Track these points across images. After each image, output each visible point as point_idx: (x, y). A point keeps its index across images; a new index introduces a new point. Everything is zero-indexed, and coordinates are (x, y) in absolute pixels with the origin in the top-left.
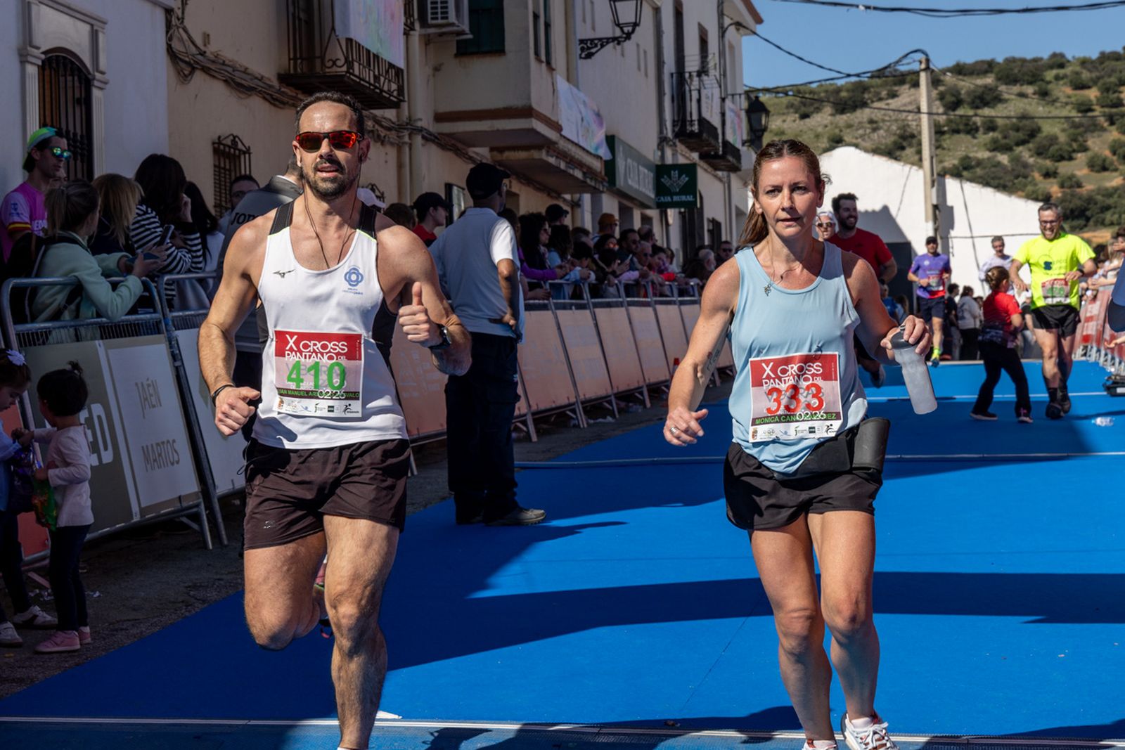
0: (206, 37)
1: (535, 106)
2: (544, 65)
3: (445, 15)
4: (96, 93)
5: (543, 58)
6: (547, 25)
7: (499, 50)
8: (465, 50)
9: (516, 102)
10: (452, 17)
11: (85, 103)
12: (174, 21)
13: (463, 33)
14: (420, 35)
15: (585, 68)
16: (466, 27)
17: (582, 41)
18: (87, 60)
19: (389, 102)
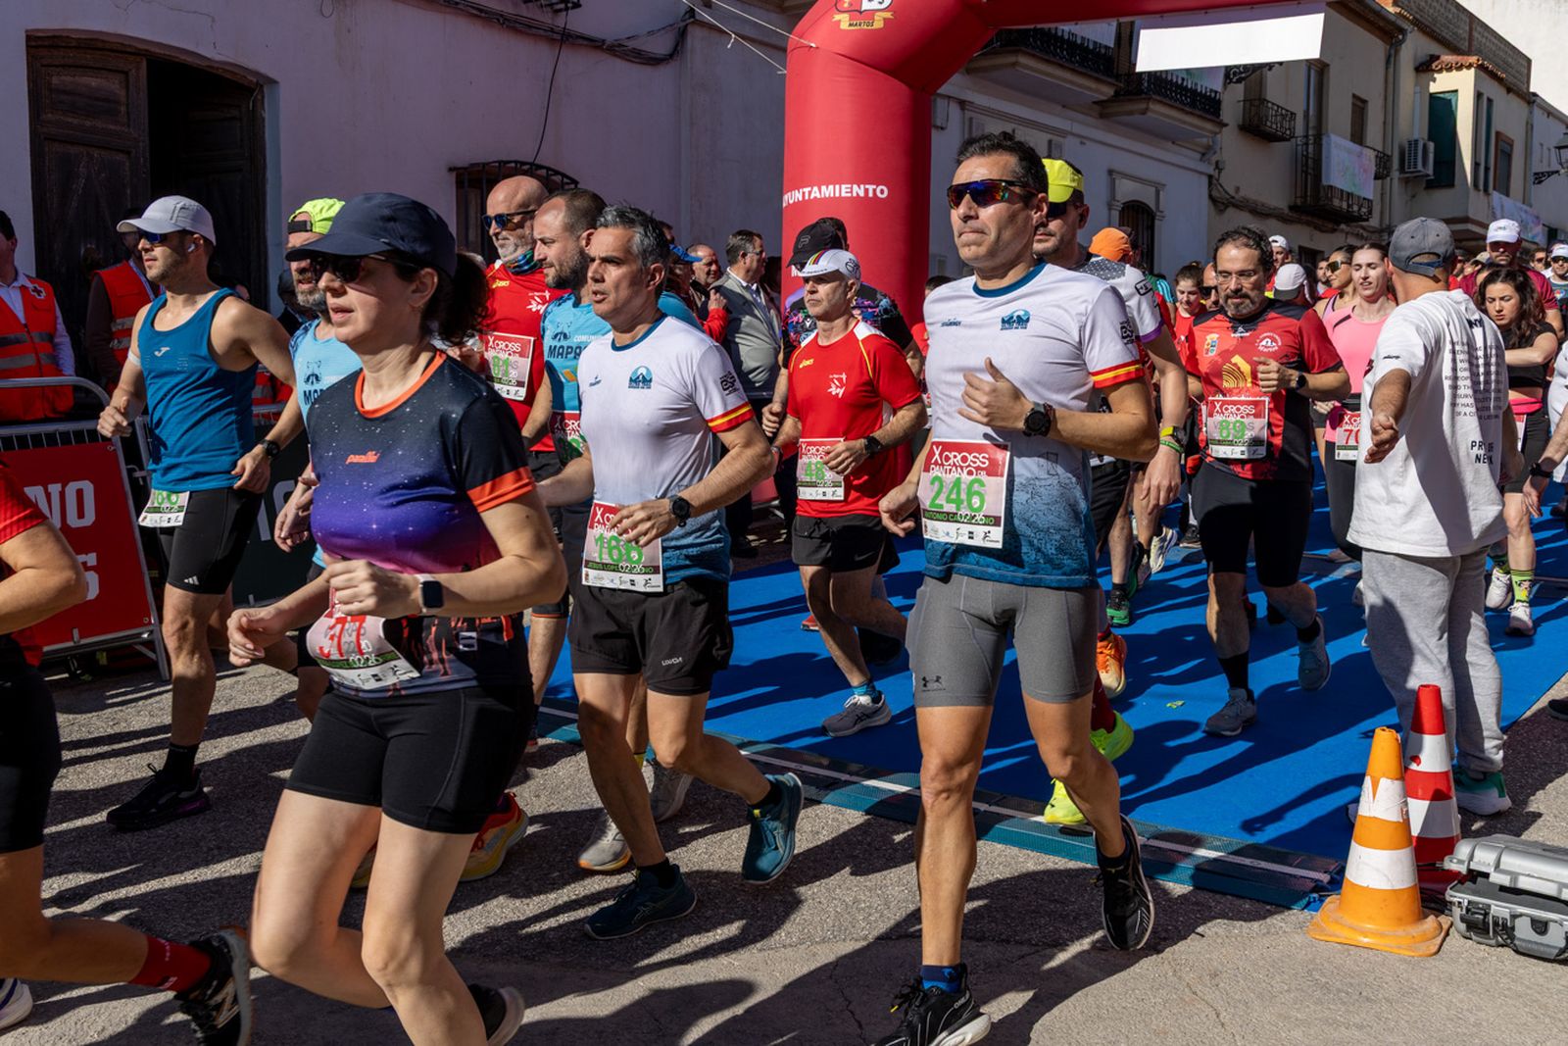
0: (1237, 189)
1: (1471, 216)
2: (1482, 192)
3: (1415, 166)
4: (1157, 222)
5: (1481, 187)
7: (1451, 185)
8: (1432, 185)
9: (1459, 214)
10: (1420, 167)
11: (1151, 228)
12: (1215, 182)
13: (1428, 175)
14: (1399, 179)
15: (1535, 189)
16: (1430, 170)
17: (1535, 174)
18: (1152, 205)
19: (1360, 218)
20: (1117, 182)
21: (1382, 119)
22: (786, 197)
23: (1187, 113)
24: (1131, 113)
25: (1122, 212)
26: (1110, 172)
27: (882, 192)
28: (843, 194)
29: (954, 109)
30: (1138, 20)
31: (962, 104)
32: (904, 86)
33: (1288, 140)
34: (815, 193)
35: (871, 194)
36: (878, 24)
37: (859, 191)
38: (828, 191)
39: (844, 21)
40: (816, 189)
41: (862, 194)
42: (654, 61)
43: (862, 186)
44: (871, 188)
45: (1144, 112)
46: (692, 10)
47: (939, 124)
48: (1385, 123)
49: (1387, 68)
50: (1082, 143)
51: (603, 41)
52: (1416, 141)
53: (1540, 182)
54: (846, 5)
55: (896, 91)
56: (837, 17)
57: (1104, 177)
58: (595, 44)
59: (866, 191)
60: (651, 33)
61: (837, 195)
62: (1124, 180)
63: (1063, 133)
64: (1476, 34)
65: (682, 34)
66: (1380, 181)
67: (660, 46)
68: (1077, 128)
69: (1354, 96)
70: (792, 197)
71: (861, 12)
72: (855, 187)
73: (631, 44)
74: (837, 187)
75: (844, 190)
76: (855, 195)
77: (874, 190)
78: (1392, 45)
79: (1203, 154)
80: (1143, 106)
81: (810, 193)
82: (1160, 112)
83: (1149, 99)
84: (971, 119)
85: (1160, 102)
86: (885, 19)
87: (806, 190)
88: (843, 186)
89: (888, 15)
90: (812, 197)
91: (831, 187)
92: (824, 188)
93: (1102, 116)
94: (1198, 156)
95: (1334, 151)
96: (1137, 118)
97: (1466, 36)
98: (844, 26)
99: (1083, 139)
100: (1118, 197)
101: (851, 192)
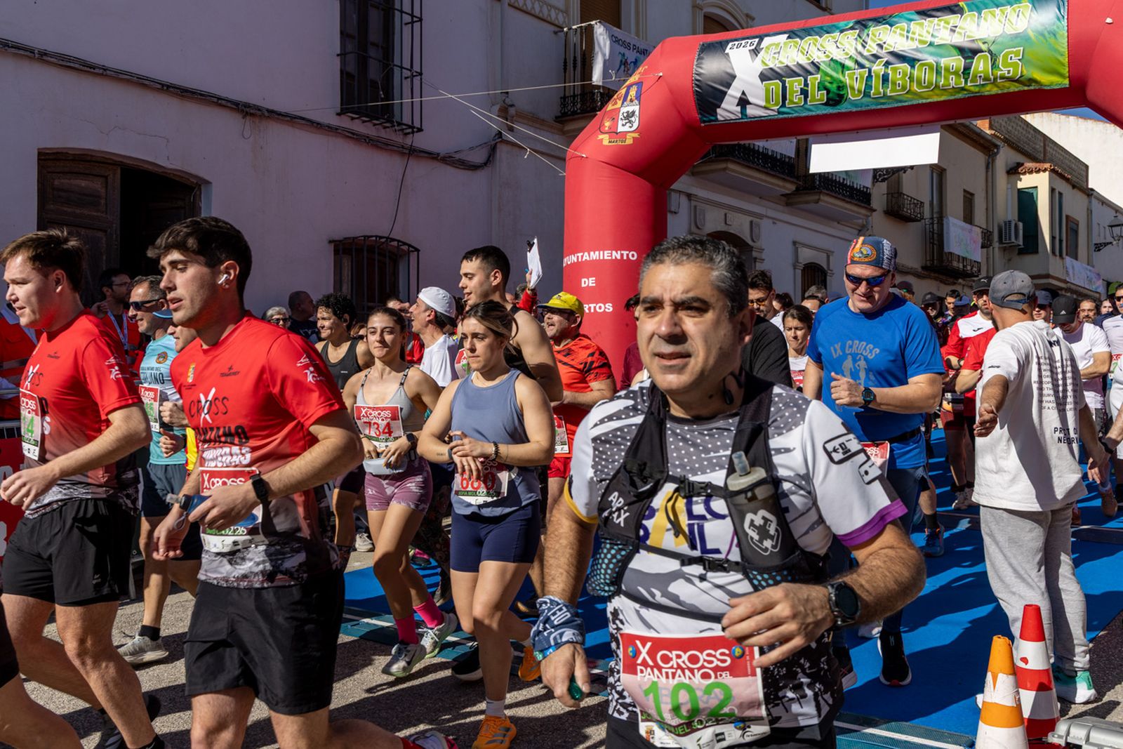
1: (1051, 273)
2: (1058, 258)
3: (1010, 239)
4: (828, 278)
5: (1057, 253)
6: (1061, 241)
7: (1036, 251)
8: (1022, 252)
9: (1043, 272)
10: (1013, 239)
13: (1019, 245)
14: (999, 248)
15: (1097, 256)
16: (1021, 242)
17: (1095, 244)
18: (825, 267)
19: (971, 275)
20: (799, 250)
21: (985, 207)
22: (565, 260)
23: (847, 202)
24: (807, 202)
25: (803, 271)
26: (794, 243)
27: (633, 256)
28: (606, 258)
29: (684, 200)
30: (811, 138)
31: (689, 196)
32: (647, 183)
33: (919, 221)
34: (586, 257)
35: (625, 258)
36: (629, 141)
37: (616, 255)
38: (595, 255)
39: (605, 139)
40: (586, 254)
41: (619, 257)
42: (474, 167)
43: (619, 252)
44: (625, 253)
45: (817, 202)
46: (500, 133)
47: (673, 209)
48: (987, 209)
49: (987, 172)
50: (774, 223)
51: (438, 154)
52: (1010, 221)
53: (1099, 250)
54: (607, 129)
55: (641, 186)
56: (601, 137)
57: (790, 246)
58: (433, 156)
59: (622, 255)
60: (472, 148)
61: (601, 258)
62: (805, 249)
63: (761, 216)
64: (1048, 149)
65: (493, 149)
66: (985, 250)
67: (478, 157)
68: (771, 213)
69: (965, 191)
70: (570, 260)
71: (617, 133)
72: (614, 252)
73: (457, 156)
74: (601, 252)
75: (606, 255)
76: (614, 258)
77: (628, 255)
78: (989, 156)
79: (860, 231)
80: (817, 197)
81: (582, 257)
82: (828, 202)
83: (821, 193)
84: (695, 207)
85: (828, 194)
86: (634, 139)
87: (580, 255)
88: (606, 252)
89: (636, 135)
90: (584, 259)
91: (597, 253)
92: (592, 253)
93: (787, 204)
94: (856, 232)
95: (952, 229)
96: (812, 206)
97: (1042, 150)
98: (606, 142)
99: (775, 221)
100: (801, 260)
101: (611, 256)
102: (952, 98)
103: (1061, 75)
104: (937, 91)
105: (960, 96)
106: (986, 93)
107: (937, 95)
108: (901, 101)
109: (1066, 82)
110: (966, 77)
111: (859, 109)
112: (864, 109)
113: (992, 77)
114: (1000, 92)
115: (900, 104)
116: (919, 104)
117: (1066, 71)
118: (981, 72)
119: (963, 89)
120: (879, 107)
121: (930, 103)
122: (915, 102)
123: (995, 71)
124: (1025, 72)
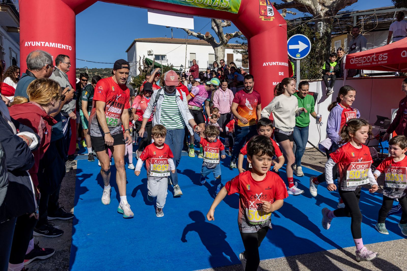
28: (59, 47)
35: (67, 49)
37: (64, 47)
41: (65, 48)
43: (65, 45)
44: (67, 46)
59: (66, 47)
72: (63, 45)
75: (59, 46)
77: (68, 47)
81: (44, 44)
88: (59, 44)
90: (46, 45)
91: (54, 44)
92: (51, 43)
101: (61, 47)
102: (206, 8)
103: (237, 9)
104: (202, 5)
105: (208, 8)
106: (216, 9)
107: (202, 6)
108: (189, 5)
109: (237, 12)
110: (213, 2)
111: (174, 3)
112: (176, 4)
113: (220, 4)
114: (219, 10)
115: (189, 6)
116: (195, 8)
117: (239, 9)
118: (218, 2)
119: (210, 6)
120: (181, 5)
121: (198, 8)
122: (194, 6)
123: (221, 3)
124: (229, 6)
